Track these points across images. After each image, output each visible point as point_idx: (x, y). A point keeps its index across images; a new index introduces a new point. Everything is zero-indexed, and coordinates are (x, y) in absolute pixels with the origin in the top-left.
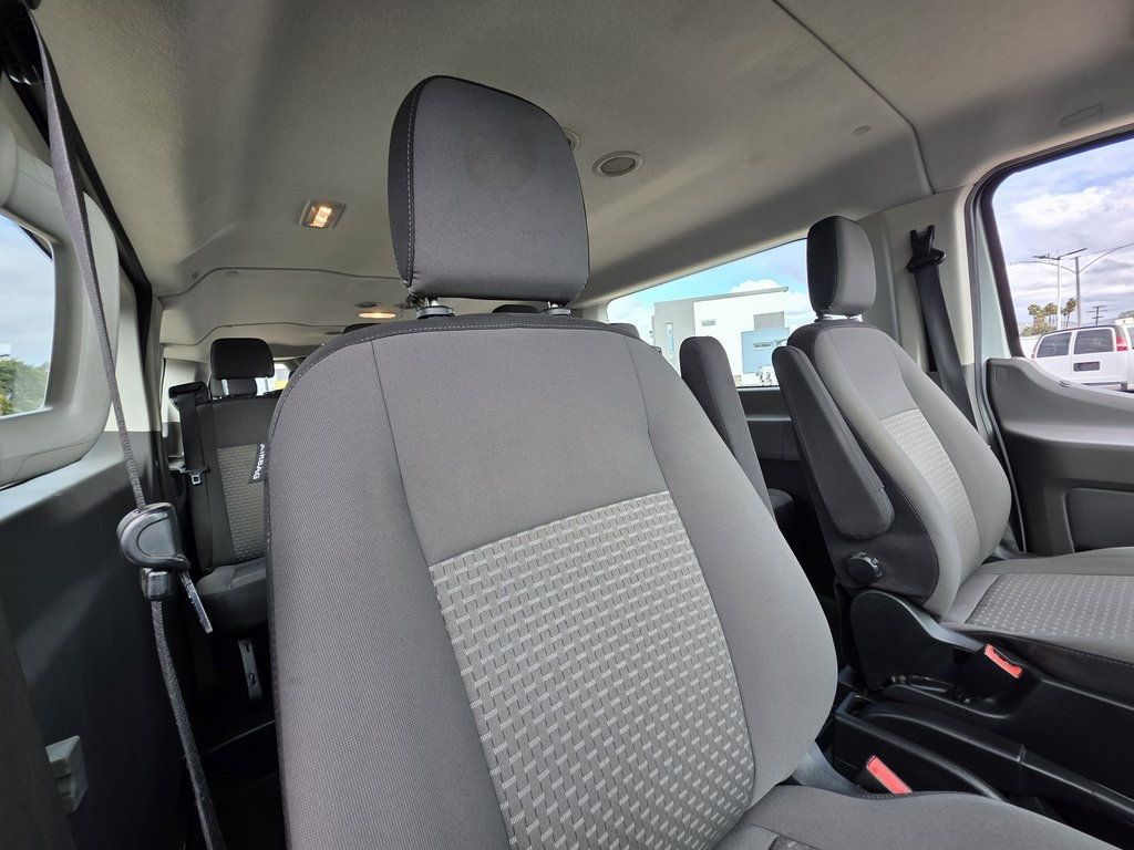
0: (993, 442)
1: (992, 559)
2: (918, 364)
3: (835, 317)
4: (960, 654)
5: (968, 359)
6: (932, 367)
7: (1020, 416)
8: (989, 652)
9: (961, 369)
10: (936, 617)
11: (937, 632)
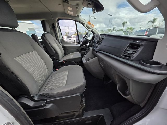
0: (62, 46)
1: (63, 56)
2: (55, 39)
3: (46, 33)
4: (61, 63)
5: (59, 38)
6: (56, 39)
7: (64, 44)
8: (63, 62)
9: (59, 39)
10: (60, 61)
11: (60, 62)
